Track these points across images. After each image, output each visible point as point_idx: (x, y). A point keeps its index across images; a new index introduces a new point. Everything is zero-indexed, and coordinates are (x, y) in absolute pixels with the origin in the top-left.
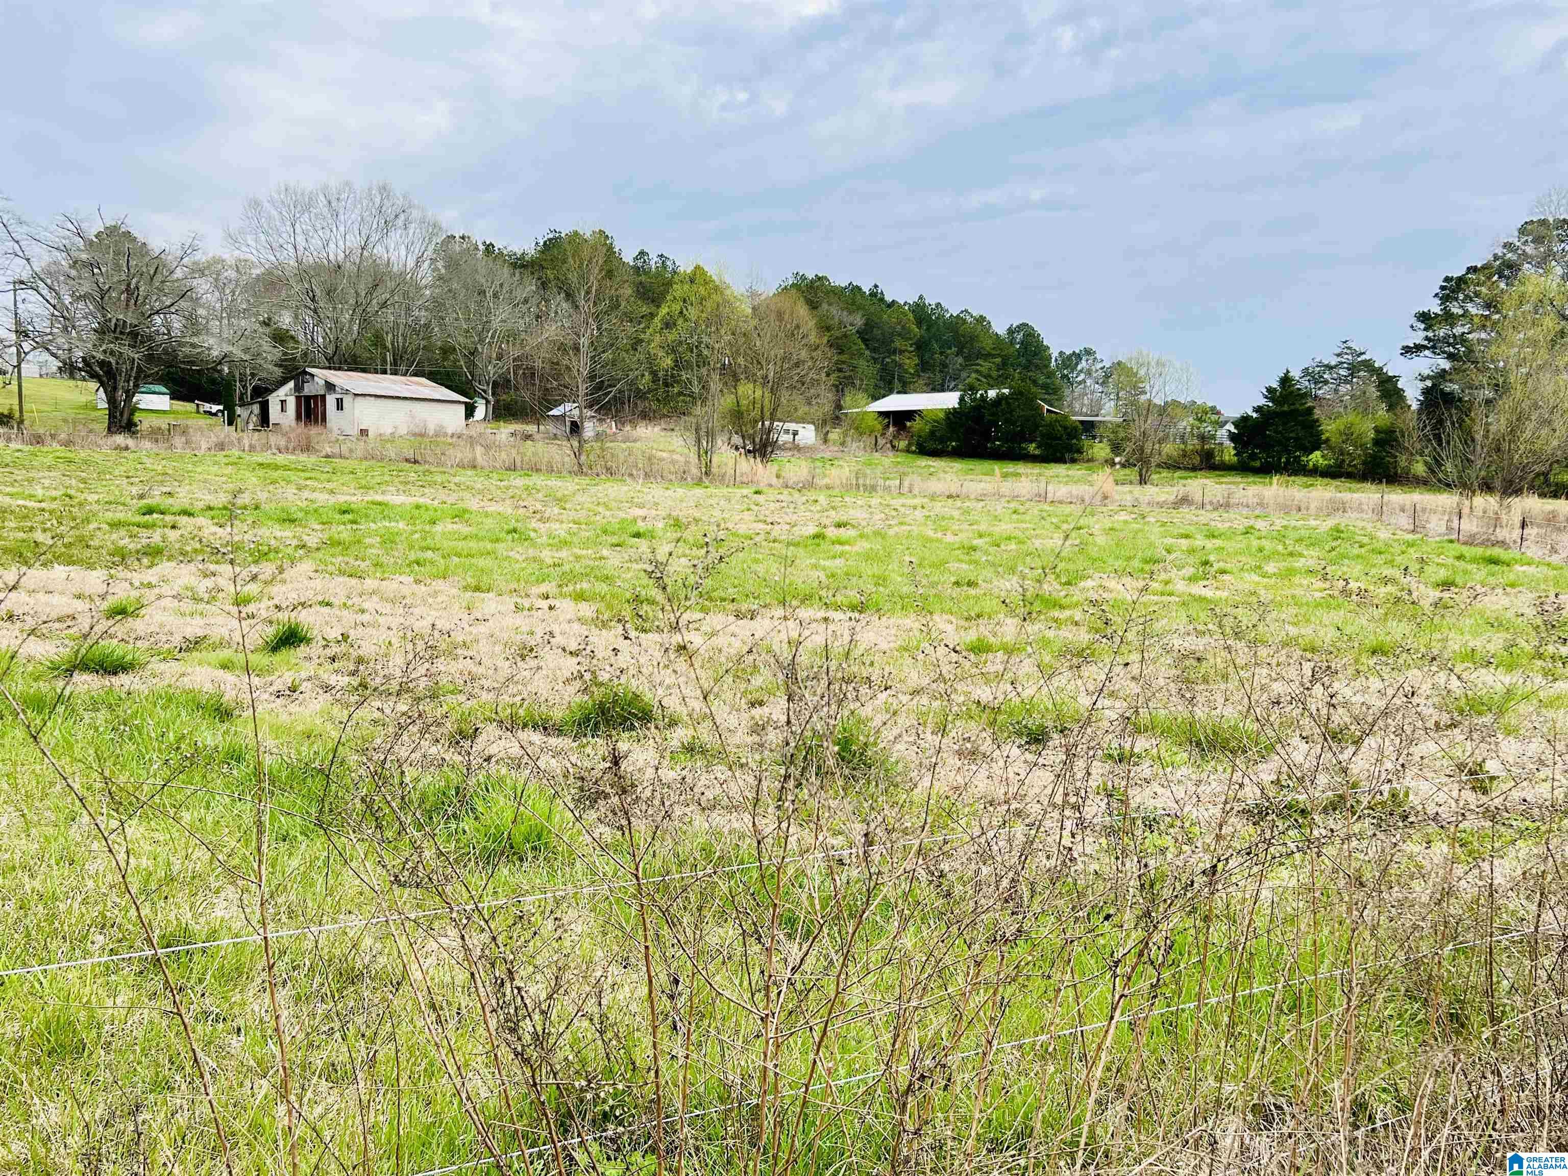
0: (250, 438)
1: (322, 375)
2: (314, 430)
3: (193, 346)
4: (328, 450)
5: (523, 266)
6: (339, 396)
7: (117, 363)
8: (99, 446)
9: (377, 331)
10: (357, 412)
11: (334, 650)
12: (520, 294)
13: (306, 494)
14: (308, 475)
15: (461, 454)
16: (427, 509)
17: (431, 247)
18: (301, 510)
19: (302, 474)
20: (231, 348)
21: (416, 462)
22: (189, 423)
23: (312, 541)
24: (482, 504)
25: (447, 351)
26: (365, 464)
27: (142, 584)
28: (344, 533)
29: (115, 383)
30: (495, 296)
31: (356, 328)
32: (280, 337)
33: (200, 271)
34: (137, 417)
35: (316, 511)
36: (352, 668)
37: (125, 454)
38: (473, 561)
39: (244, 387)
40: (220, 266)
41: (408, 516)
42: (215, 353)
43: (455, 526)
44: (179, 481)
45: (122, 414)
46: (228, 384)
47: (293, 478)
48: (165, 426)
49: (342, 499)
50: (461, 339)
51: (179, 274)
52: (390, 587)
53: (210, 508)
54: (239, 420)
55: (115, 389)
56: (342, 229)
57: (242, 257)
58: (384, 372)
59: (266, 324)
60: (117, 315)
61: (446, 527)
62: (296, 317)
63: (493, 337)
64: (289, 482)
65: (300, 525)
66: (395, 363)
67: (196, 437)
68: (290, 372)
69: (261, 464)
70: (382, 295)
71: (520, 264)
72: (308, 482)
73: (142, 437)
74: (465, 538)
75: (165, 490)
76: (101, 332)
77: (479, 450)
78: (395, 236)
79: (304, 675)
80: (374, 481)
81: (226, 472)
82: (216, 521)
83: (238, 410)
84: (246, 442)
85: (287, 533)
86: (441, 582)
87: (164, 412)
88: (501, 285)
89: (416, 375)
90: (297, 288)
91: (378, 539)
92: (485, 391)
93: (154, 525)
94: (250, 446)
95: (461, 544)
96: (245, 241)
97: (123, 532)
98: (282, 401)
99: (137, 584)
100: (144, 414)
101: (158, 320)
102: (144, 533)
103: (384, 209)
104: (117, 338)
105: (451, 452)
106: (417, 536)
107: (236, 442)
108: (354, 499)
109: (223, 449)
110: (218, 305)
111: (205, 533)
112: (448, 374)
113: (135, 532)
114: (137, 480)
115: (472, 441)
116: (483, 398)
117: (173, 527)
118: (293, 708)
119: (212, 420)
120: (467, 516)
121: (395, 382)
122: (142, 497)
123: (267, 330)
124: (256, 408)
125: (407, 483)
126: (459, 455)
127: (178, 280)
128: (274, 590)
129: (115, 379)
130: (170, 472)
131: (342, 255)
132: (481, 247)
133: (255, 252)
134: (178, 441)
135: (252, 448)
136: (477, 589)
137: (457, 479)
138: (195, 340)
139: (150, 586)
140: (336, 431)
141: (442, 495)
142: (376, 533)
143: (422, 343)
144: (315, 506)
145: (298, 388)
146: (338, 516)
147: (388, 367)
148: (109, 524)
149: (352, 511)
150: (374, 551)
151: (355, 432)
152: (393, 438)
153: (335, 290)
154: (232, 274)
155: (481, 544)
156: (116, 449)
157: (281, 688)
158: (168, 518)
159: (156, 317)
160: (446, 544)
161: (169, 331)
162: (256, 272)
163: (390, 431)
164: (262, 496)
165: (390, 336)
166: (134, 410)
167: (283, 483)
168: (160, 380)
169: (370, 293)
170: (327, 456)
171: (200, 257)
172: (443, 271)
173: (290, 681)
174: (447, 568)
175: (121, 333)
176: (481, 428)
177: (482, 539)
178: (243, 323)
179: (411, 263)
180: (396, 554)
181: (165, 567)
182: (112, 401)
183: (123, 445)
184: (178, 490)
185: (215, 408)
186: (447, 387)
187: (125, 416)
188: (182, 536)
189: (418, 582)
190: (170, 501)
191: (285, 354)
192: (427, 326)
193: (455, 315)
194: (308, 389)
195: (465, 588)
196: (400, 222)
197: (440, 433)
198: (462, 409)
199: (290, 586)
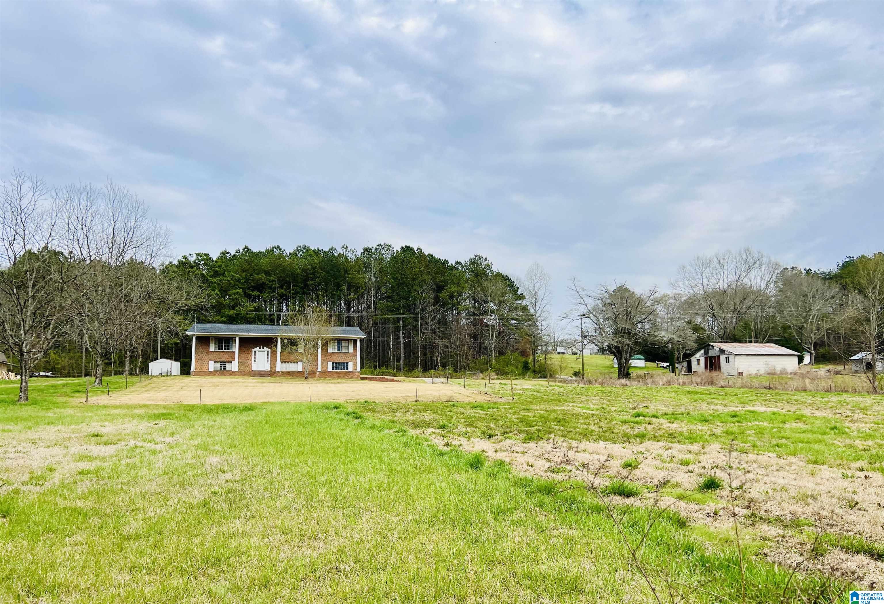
0: (682, 379)
1: (717, 346)
2: (715, 374)
3: (655, 336)
4: (722, 383)
5: (830, 278)
6: (727, 356)
7: (622, 347)
8: (615, 385)
9: (746, 321)
10: (736, 364)
11: (736, 493)
12: (829, 294)
13: (712, 407)
14: (712, 396)
15: (796, 383)
16: (780, 415)
17: (774, 276)
18: (711, 415)
19: (709, 396)
20: (673, 336)
21: (770, 388)
22: (654, 372)
23: (718, 431)
24: (812, 412)
25: (786, 328)
26: (742, 390)
27: (638, 452)
28: (734, 427)
29: (621, 356)
30: (814, 296)
31: (734, 321)
32: (696, 329)
33: (658, 301)
34: (631, 370)
35: (718, 415)
36: (747, 504)
37: (626, 388)
38: (811, 445)
39: (679, 354)
40: (667, 298)
41: (769, 419)
42: (665, 339)
43: (797, 425)
44: (650, 401)
45: (624, 370)
46: (672, 352)
47: (705, 398)
48: (643, 374)
49: (732, 409)
50: (794, 322)
51: (648, 304)
52: (763, 459)
53: (666, 414)
54: (677, 370)
55: (621, 358)
56: (726, 273)
57: (677, 293)
58: (751, 342)
59: (689, 323)
60: (622, 325)
61: (791, 425)
62: (704, 318)
63: (813, 318)
64: (703, 400)
65: (711, 423)
66: (756, 337)
67: (657, 379)
68: (701, 345)
69: (688, 392)
70: (748, 303)
71: (828, 278)
72: (713, 400)
73: (634, 380)
74: (804, 432)
75: (644, 405)
76: (616, 333)
77: (807, 381)
78: (754, 273)
79: (721, 506)
80: (748, 399)
81: (672, 396)
82: (669, 420)
83: (677, 365)
84: (681, 381)
85: (704, 427)
86: (793, 457)
87: (642, 367)
88: (817, 290)
89: (768, 342)
90: (704, 304)
91: (753, 432)
92: (809, 348)
93: (641, 422)
94: (683, 382)
95: (802, 436)
96: (679, 285)
97: (627, 426)
98: (698, 360)
99: (635, 452)
100: (633, 369)
101: (639, 325)
102: (636, 426)
103: (748, 260)
104: (622, 336)
105: (790, 382)
106: (775, 430)
107: (676, 381)
108: (738, 409)
109: (670, 385)
110: (666, 316)
111: (665, 426)
112: (786, 340)
113: (632, 426)
114: (632, 400)
115: (803, 376)
116: (808, 352)
117: (649, 423)
118: (716, 524)
119: (665, 370)
120: (804, 419)
121: (757, 347)
122: (634, 408)
123: (690, 326)
124: (685, 364)
125: (766, 400)
126: (796, 384)
127: (648, 307)
128: (702, 457)
129: (621, 354)
130: (646, 396)
131: (726, 286)
132: (804, 272)
133: (683, 289)
134: (649, 381)
135: (684, 384)
136: (815, 463)
137: (795, 398)
138: (656, 333)
139: (641, 453)
140: (726, 374)
141: (787, 407)
142: (751, 428)
143: (771, 325)
144: (718, 413)
145: (706, 353)
146: (730, 419)
147: (753, 339)
148: (621, 422)
149: (738, 416)
150: (752, 438)
151: (736, 373)
152: (756, 376)
153: (724, 303)
154: (672, 301)
155: (814, 435)
156: (622, 386)
157: (709, 512)
158: (647, 419)
159: (638, 324)
160: (793, 435)
161: (644, 330)
162: (683, 299)
163: (755, 372)
164: (690, 408)
165: (753, 323)
166: (629, 367)
167: (700, 401)
168: (640, 353)
169: (742, 302)
170: (722, 387)
171: (657, 295)
172: (782, 287)
173: (714, 509)
174: (795, 450)
175: (624, 333)
176: (808, 369)
177: (814, 433)
178: (678, 323)
179: (763, 285)
180: (765, 440)
181: (648, 444)
182: (620, 363)
183: (625, 384)
184: (650, 405)
185: (665, 365)
186: (787, 347)
187: (626, 370)
188: (654, 428)
189: (779, 457)
190: (647, 410)
191: (699, 336)
192: (774, 316)
193: (789, 309)
194: (711, 353)
195: (809, 462)
196: (757, 265)
197: (783, 372)
198: (796, 359)
199: (708, 456)
